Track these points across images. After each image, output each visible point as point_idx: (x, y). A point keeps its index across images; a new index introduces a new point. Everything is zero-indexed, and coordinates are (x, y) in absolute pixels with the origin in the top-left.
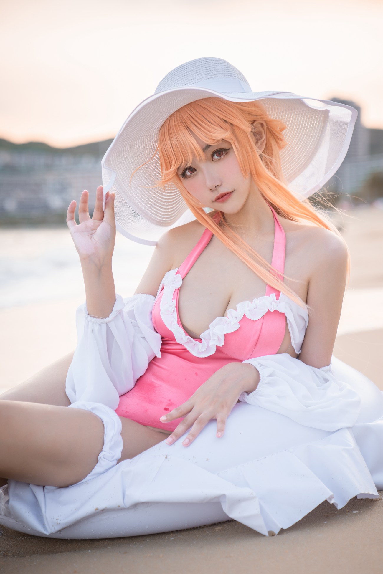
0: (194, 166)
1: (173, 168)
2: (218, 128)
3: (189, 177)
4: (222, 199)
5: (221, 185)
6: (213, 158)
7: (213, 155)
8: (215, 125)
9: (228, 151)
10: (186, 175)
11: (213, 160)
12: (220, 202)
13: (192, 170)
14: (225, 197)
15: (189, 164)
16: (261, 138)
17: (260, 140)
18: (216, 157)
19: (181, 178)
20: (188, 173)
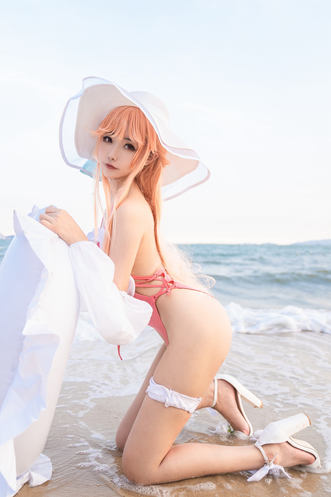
0: (113, 140)
1: (104, 130)
2: (141, 137)
3: (106, 142)
4: (109, 166)
5: (115, 161)
7: (126, 145)
8: (140, 133)
9: (134, 150)
10: (105, 139)
11: (123, 147)
13: (110, 140)
14: (111, 167)
15: (112, 137)
16: (151, 160)
17: (149, 160)
18: (127, 147)
19: (102, 138)
20: (107, 140)
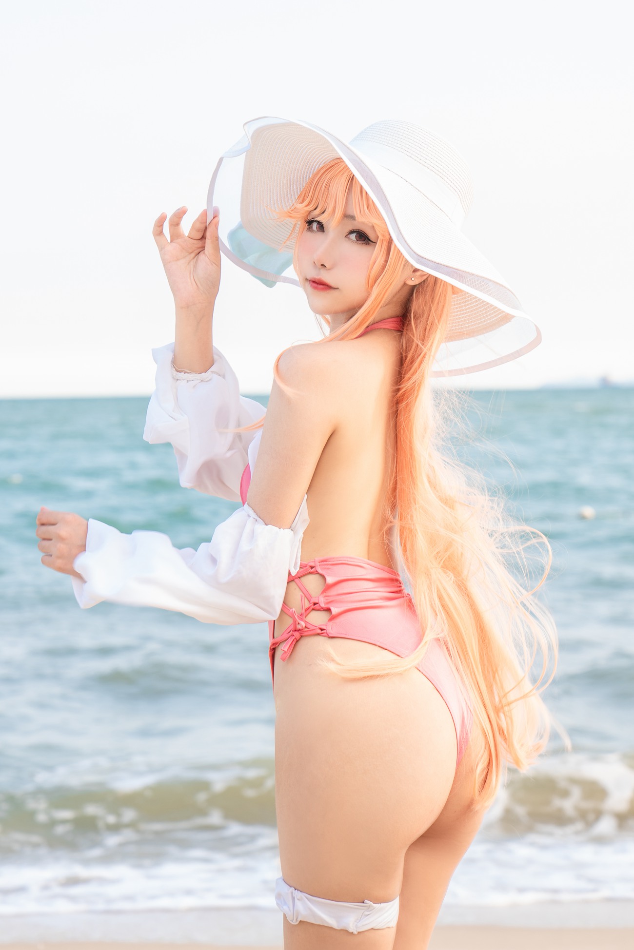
0: (325, 226)
3: (312, 231)
4: (316, 285)
5: (329, 269)
6: (348, 235)
7: (352, 232)
9: (371, 243)
10: (311, 226)
11: (346, 237)
12: (311, 286)
13: (321, 227)
14: (321, 286)
15: (322, 219)
18: (353, 236)
19: (305, 224)
20: (315, 226)
